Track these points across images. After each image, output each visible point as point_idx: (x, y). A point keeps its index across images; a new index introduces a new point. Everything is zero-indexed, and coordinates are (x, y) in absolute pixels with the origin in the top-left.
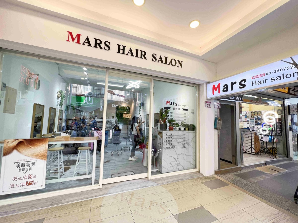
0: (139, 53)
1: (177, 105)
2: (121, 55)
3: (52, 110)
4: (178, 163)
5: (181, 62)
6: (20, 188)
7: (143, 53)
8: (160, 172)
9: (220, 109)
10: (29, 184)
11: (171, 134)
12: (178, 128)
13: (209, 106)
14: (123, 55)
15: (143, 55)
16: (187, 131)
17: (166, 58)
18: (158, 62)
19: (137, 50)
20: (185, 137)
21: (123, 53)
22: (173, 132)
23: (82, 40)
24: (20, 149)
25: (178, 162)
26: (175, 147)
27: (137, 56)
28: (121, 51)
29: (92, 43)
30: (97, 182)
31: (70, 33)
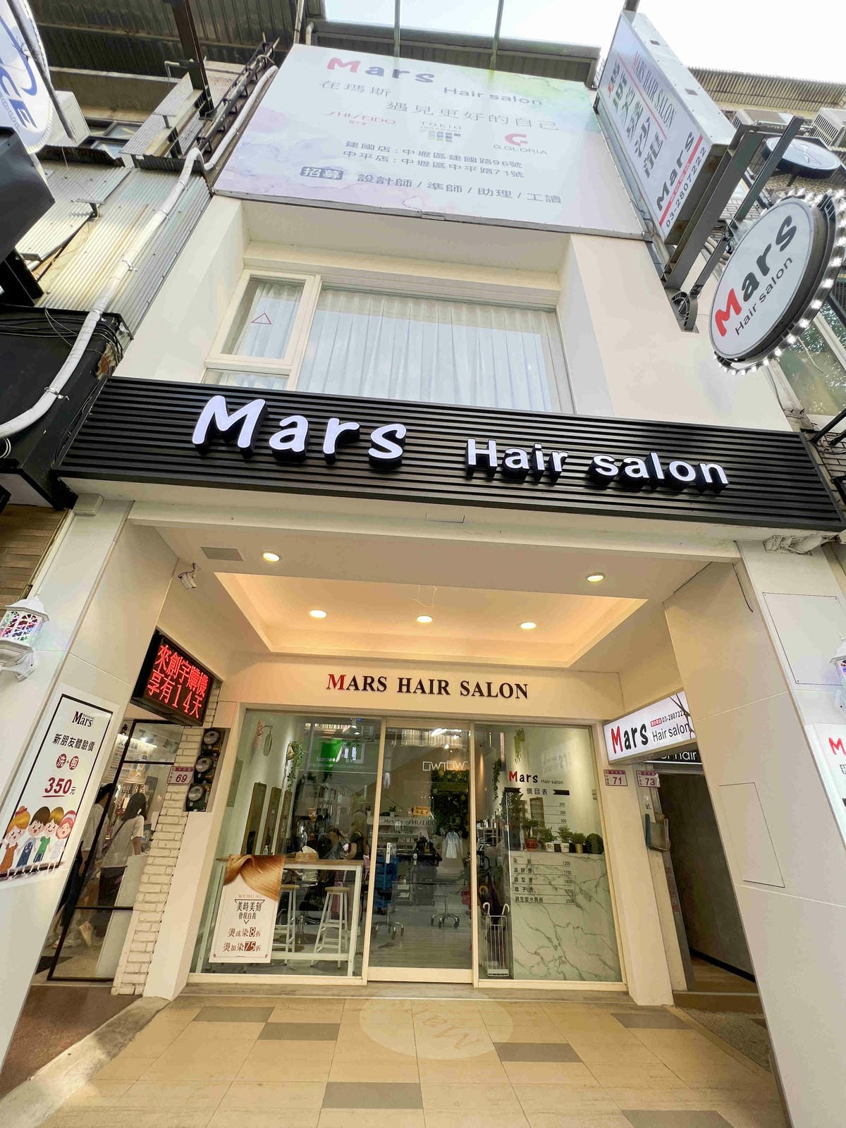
0: (436, 684)
1: (537, 781)
2: (404, 695)
3: (276, 792)
4: (562, 954)
5: (524, 688)
6: (238, 953)
7: (443, 684)
8: (510, 977)
9: (658, 788)
10: (250, 947)
11: (529, 861)
12: (552, 844)
13: (618, 781)
14: (408, 694)
15: (444, 688)
16: (579, 854)
17: (489, 684)
18: (473, 695)
19: (432, 681)
20: (569, 872)
21: (408, 691)
22: (537, 857)
23: (347, 682)
25: (559, 953)
26: (541, 899)
27: (431, 692)
28: (404, 689)
29: (361, 684)
31: (332, 676)
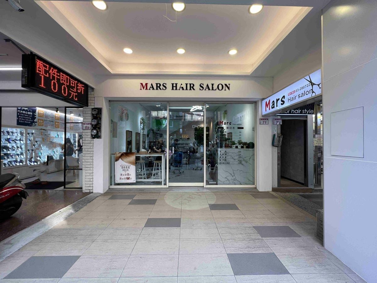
0: (188, 86)
1: (231, 124)
2: (174, 91)
3: (138, 134)
4: (235, 178)
5: (228, 85)
6: (124, 180)
7: (192, 85)
8: (217, 184)
9: (281, 125)
10: (128, 179)
11: (226, 151)
12: (235, 146)
13: (265, 123)
14: (176, 91)
15: (192, 87)
16: (245, 149)
17: (213, 85)
18: (205, 90)
19: (187, 84)
20: (240, 155)
21: (176, 89)
22: (228, 150)
23: (149, 86)
24: (122, 158)
25: (234, 177)
26: (229, 163)
27: (187, 89)
28: (175, 88)
29: (155, 87)
30: (165, 184)
31: (142, 84)
